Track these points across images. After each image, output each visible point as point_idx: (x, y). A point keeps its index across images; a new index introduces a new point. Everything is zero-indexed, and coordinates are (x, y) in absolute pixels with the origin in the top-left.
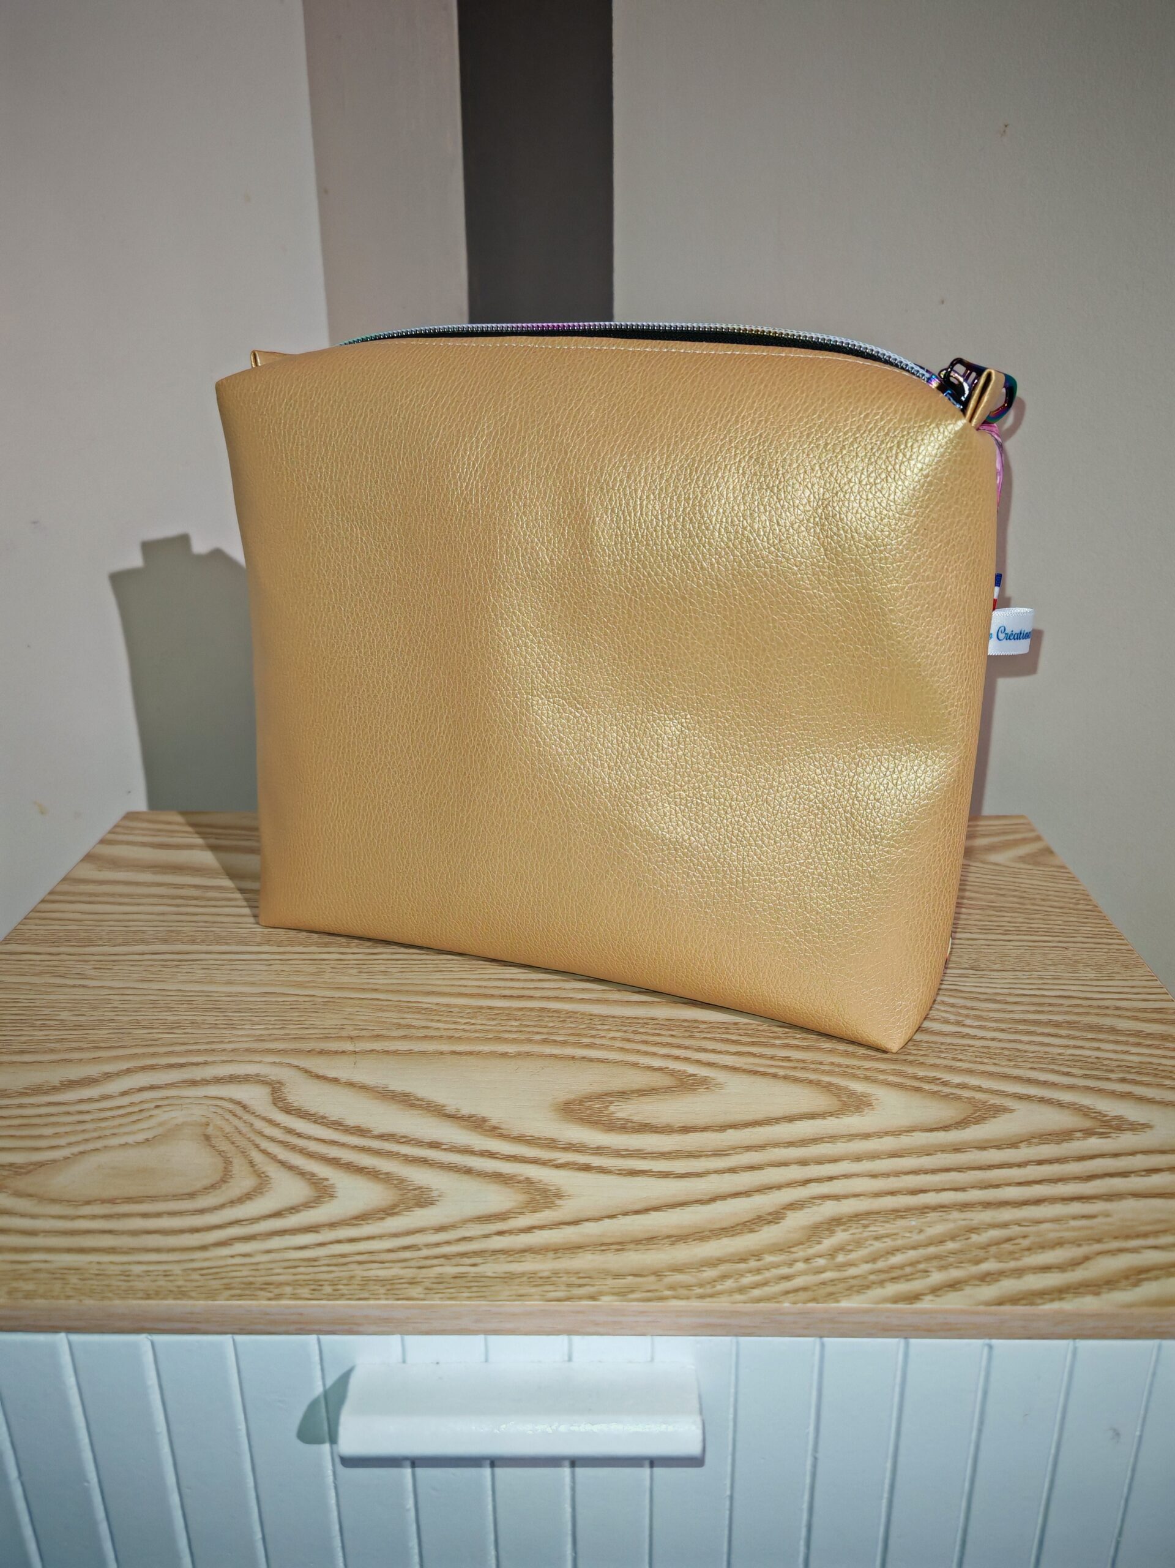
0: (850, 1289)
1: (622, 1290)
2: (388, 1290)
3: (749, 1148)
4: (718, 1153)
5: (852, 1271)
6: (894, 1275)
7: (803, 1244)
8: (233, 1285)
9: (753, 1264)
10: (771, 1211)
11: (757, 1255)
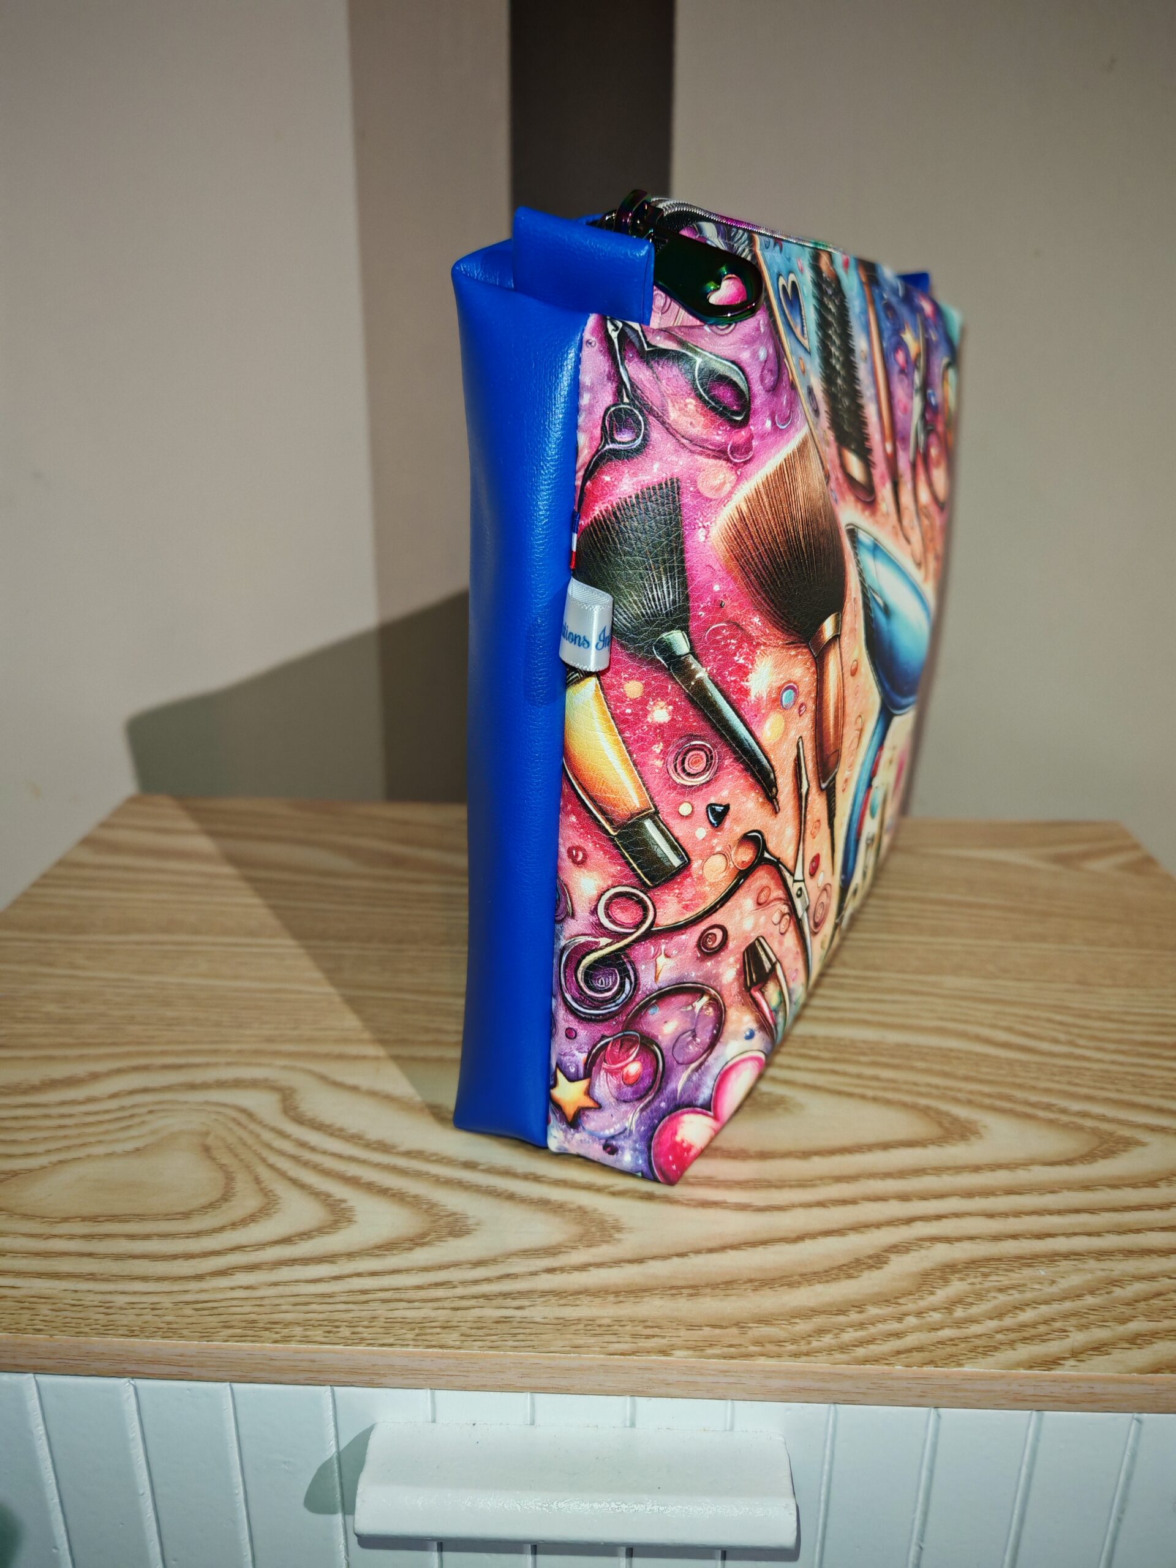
0: (974, 1350)
1: (700, 1344)
2: (417, 1335)
3: (839, 1179)
4: (803, 1184)
5: (975, 1329)
6: (1026, 1334)
7: (914, 1294)
8: (233, 1324)
9: (854, 1317)
10: (871, 1253)
11: (859, 1306)
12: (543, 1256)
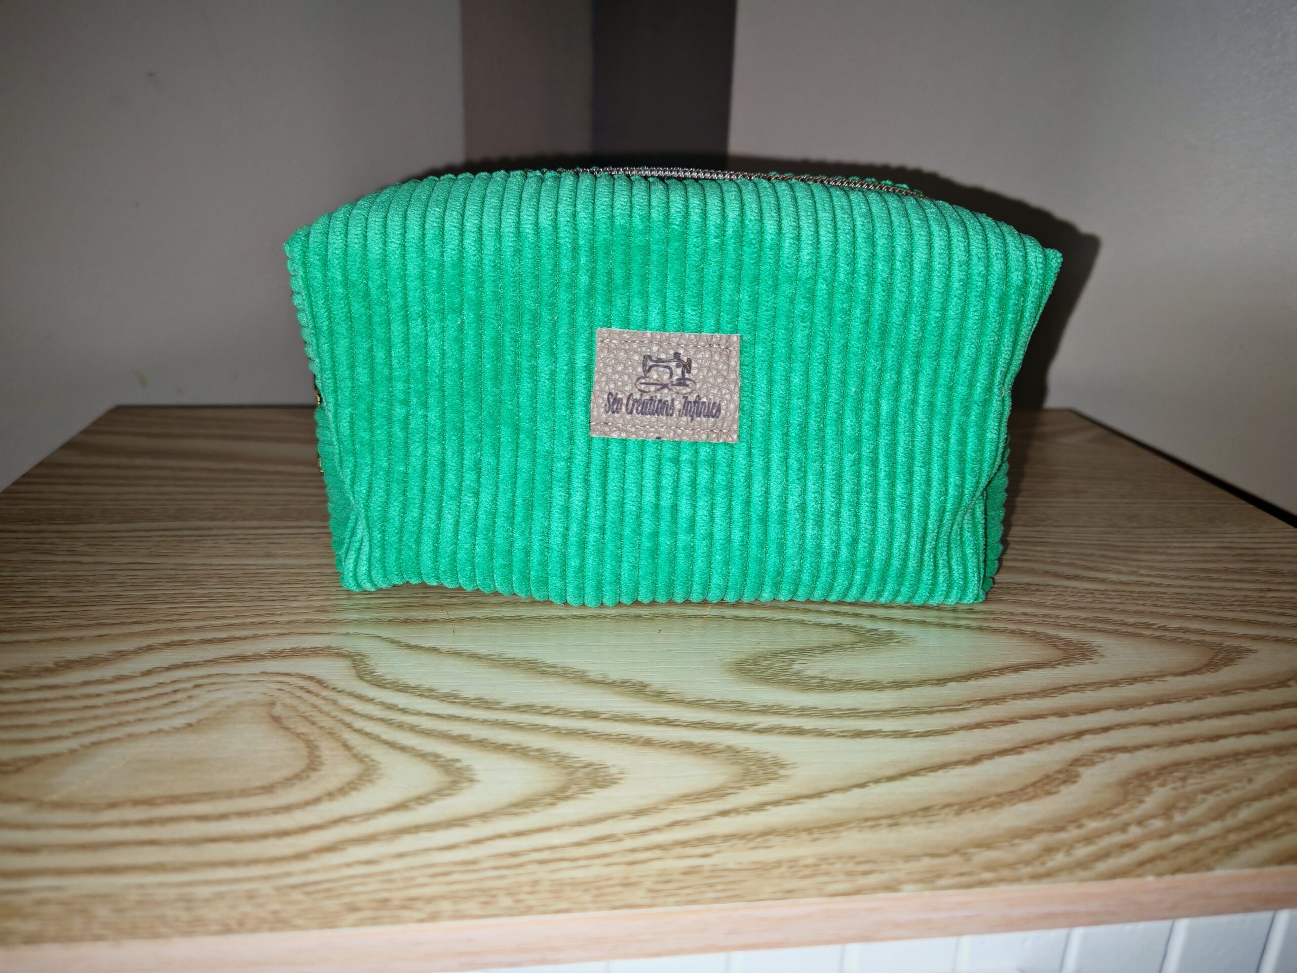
1: (925, 876)
4: (954, 708)
6: (1255, 832)
8: (359, 905)
10: (1057, 767)
12: (708, 799)
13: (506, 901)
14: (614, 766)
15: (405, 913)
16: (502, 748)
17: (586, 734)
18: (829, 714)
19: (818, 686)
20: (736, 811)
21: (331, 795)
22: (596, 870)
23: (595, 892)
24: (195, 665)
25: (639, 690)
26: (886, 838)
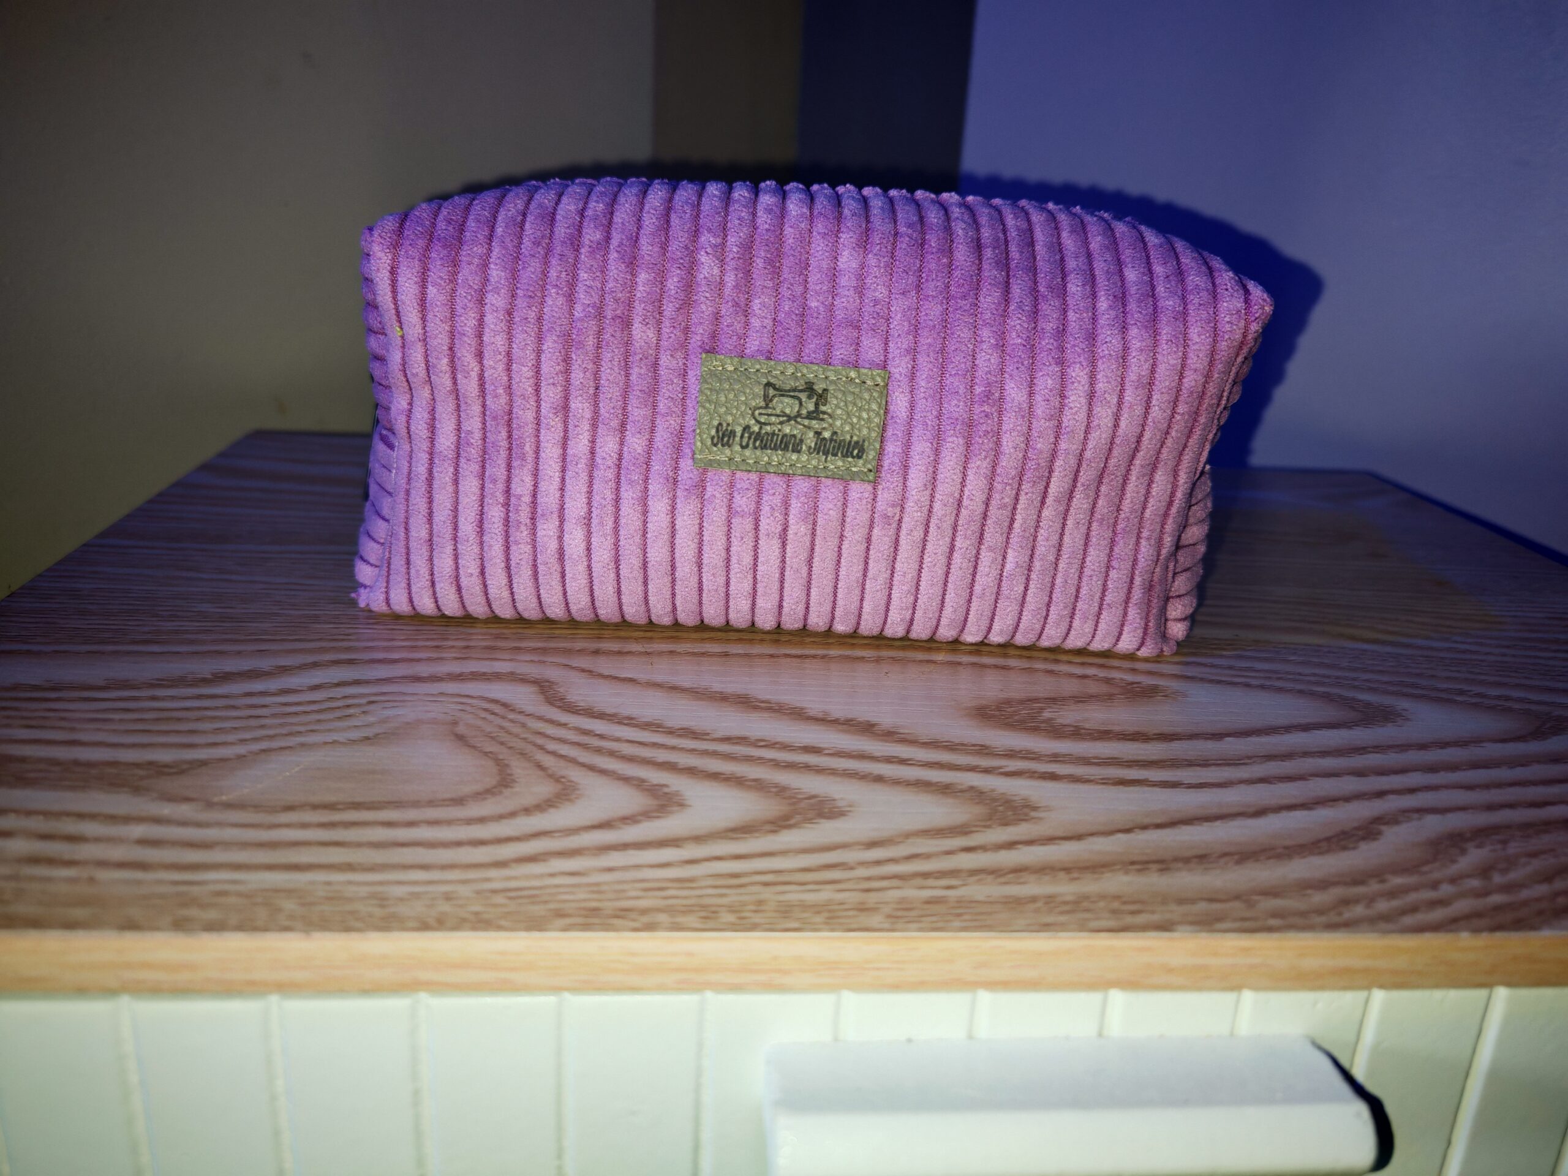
4: (1228, 763)
13: (731, 918)
14: (842, 799)
15: (616, 921)
16: (715, 776)
17: (807, 767)
18: (1086, 761)
19: (1073, 735)
20: (983, 848)
21: (527, 811)
22: (825, 894)
23: (826, 915)
24: (367, 682)
25: (867, 729)
26: (1154, 881)
